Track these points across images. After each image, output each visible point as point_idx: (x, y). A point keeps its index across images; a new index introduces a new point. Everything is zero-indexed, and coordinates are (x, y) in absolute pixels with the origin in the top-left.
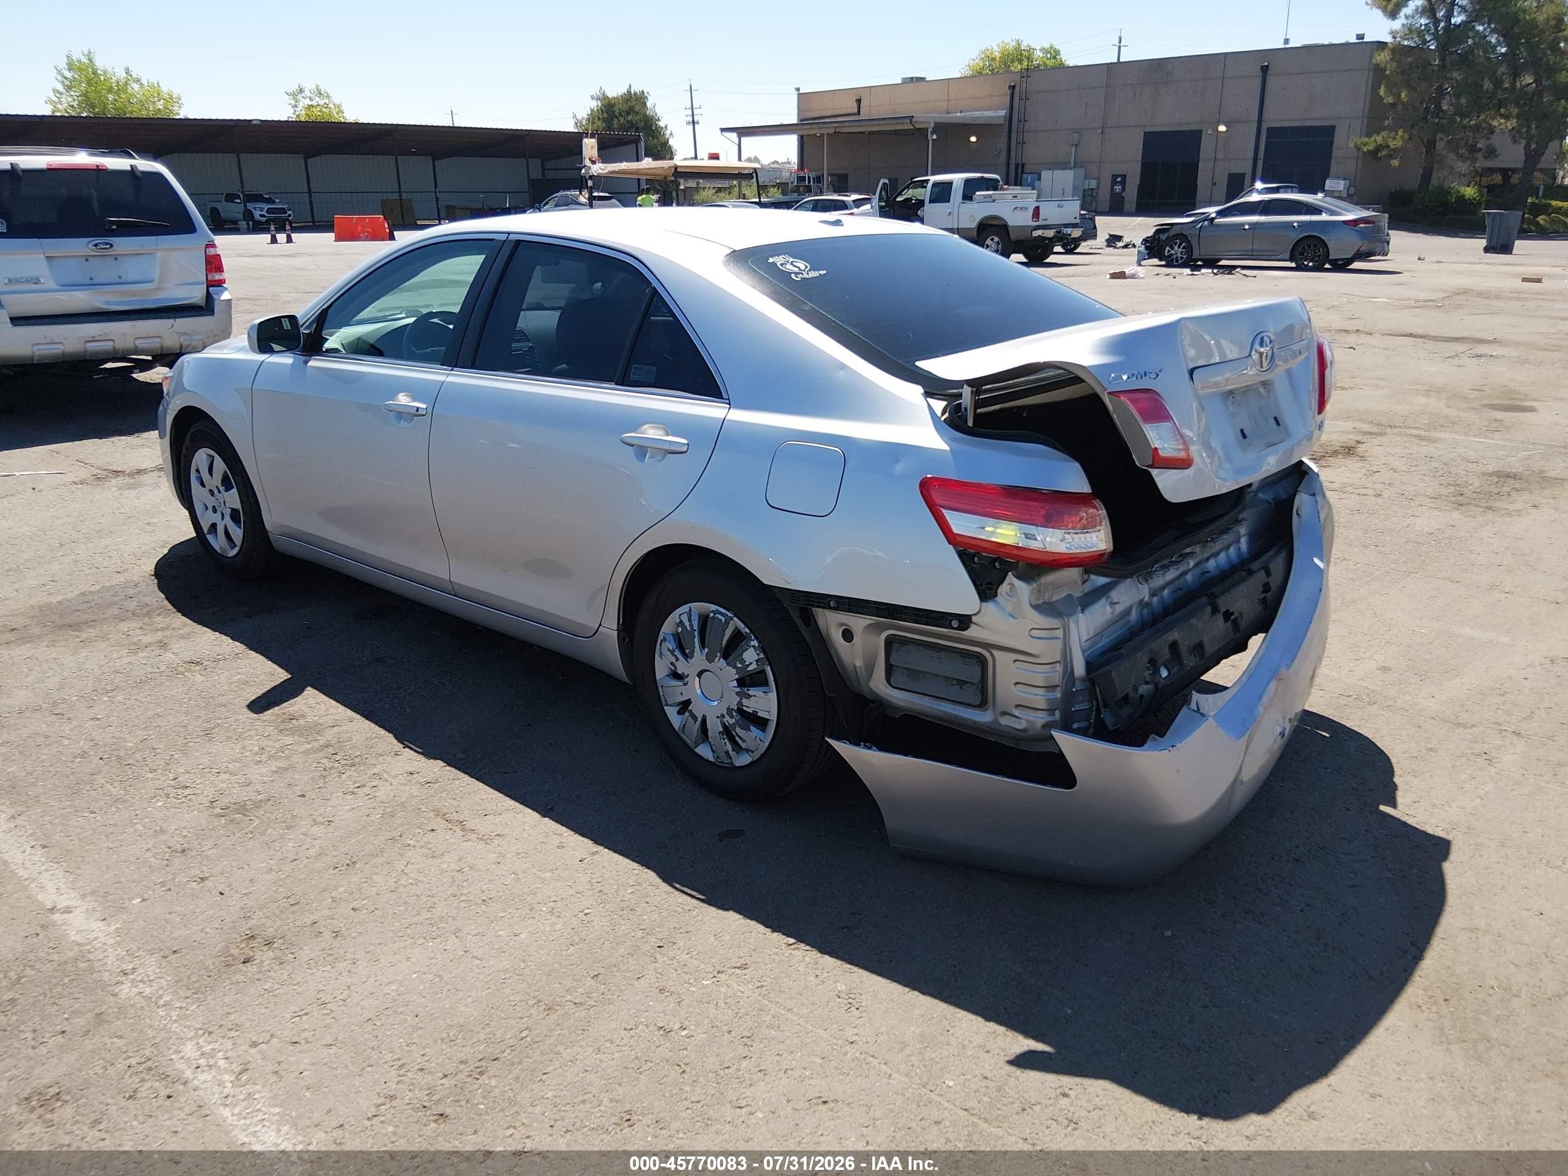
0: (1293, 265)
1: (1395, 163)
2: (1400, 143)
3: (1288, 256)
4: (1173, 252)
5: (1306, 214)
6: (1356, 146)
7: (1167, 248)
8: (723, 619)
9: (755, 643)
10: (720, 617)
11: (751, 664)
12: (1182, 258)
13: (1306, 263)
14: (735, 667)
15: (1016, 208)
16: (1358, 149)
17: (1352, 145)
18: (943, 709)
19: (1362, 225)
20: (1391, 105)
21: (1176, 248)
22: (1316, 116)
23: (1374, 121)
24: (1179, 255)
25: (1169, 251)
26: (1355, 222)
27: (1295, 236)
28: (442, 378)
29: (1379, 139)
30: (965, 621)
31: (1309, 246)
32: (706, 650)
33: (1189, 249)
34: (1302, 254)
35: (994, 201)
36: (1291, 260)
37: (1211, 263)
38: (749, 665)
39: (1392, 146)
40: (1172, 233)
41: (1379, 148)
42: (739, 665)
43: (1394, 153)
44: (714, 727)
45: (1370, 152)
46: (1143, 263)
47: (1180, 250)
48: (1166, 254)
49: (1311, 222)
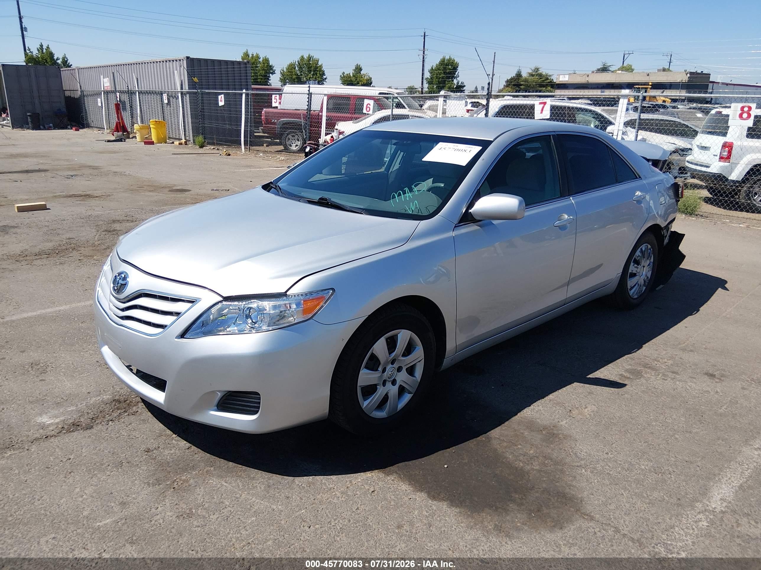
9: (652, 249)
32: (645, 259)
44: (642, 284)
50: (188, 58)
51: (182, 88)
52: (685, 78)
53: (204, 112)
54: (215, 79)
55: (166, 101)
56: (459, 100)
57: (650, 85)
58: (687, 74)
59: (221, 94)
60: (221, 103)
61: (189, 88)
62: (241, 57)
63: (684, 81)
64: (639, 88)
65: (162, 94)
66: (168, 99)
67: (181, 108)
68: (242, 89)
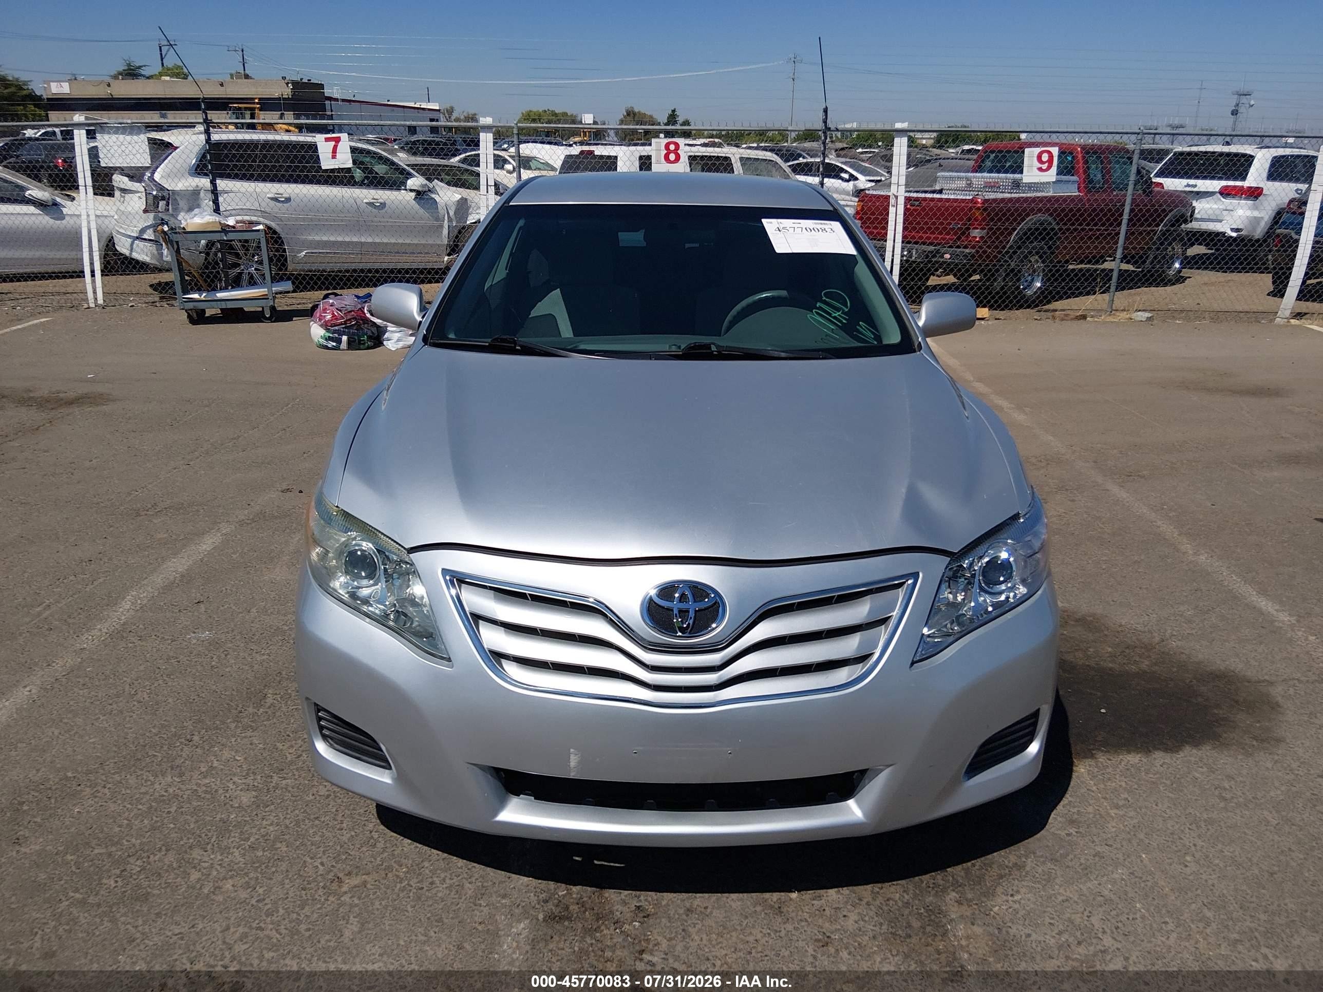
52: (287, 92)
56: (131, 134)
57: (257, 103)
58: (287, 84)
63: (287, 97)
64: (240, 109)
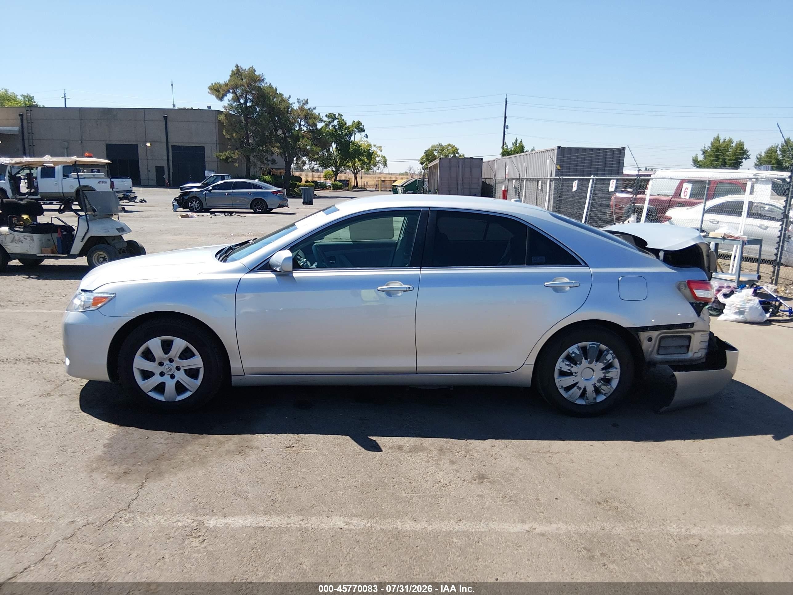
0: (252, 211)
1: (236, 165)
2: (237, 156)
3: (249, 207)
4: (193, 205)
5: (254, 189)
6: (217, 156)
7: (190, 203)
8: (595, 346)
9: (611, 352)
10: (593, 345)
11: (610, 360)
12: (198, 208)
13: (258, 210)
14: (603, 363)
15: (99, 182)
16: (217, 157)
17: (215, 156)
18: (674, 357)
19: (279, 194)
20: (228, 139)
21: (194, 203)
22: (195, 142)
23: (222, 145)
24: (196, 206)
25: (191, 205)
26: (276, 192)
27: (252, 198)
28: (418, 272)
29: (227, 154)
30: (692, 325)
31: (258, 203)
32: (589, 360)
33: (201, 203)
34: (255, 206)
35: (84, 178)
36: (251, 209)
37: (207, 210)
38: (609, 361)
39: (234, 157)
40: (191, 196)
41: (227, 158)
42: (605, 362)
43: (234, 161)
44: (590, 389)
45: (223, 159)
46: (178, 210)
47: (196, 204)
48: (190, 206)
49: (257, 192)
50: (559, 147)
51: (551, 176)
53: (562, 197)
54: (577, 166)
55: (540, 188)
59: (575, 180)
60: (574, 189)
61: (556, 176)
62: (710, 142)
65: (538, 181)
66: (542, 186)
67: (548, 194)
68: (590, 175)
